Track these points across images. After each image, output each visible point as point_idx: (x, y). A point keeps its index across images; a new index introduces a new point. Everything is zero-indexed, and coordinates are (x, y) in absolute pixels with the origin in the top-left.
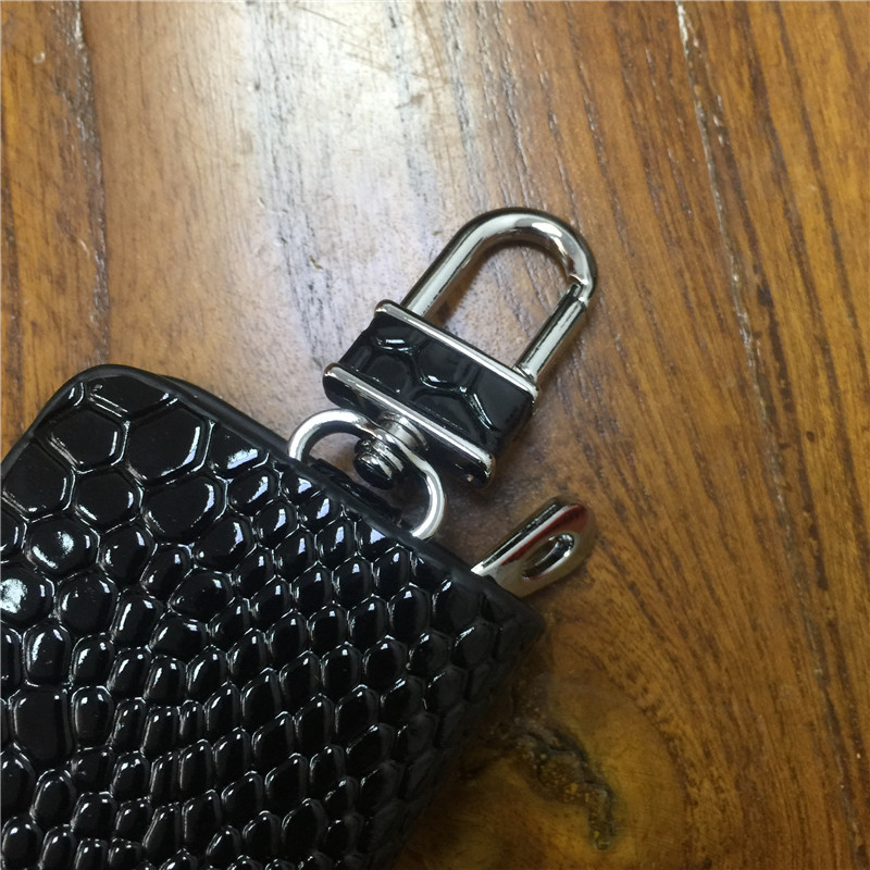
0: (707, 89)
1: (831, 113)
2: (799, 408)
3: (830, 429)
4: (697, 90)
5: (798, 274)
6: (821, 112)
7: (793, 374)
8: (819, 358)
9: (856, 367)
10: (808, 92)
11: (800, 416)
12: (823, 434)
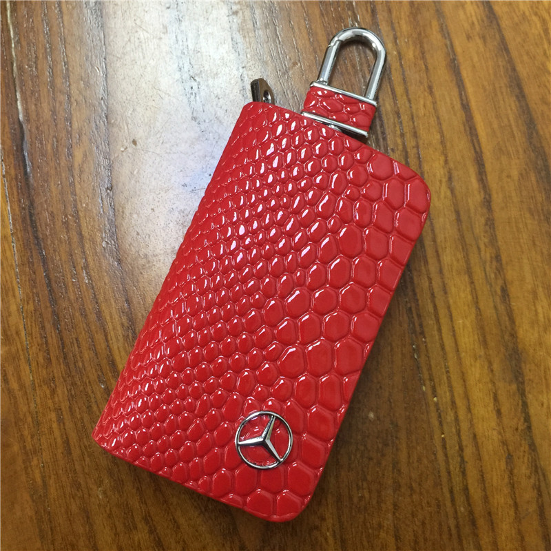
0: (354, 12)
1: (403, 22)
2: (388, 139)
3: (400, 147)
4: (350, 13)
5: (389, 87)
6: (398, 23)
7: (386, 126)
8: (396, 119)
9: (411, 123)
10: (394, 15)
11: (389, 143)
12: (398, 149)
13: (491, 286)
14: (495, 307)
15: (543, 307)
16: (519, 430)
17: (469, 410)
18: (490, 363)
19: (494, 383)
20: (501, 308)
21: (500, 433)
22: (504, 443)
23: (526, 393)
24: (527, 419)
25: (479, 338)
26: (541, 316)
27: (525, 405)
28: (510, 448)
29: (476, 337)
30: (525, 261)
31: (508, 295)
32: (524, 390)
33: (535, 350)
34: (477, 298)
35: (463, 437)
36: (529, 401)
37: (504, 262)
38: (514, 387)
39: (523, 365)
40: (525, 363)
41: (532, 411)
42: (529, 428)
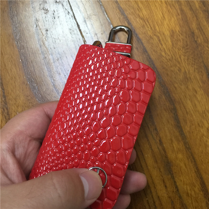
13: (155, 140)
14: (158, 148)
15: (175, 145)
16: (174, 192)
17: (155, 188)
18: (160, 169)
19: (162, 176)
20: (160, 148)
21: (168, 194)
22: (169, 197)
23: (175, 178)
24: (177, 187)
25: (154, 160)
26: (175, 148)
27: (175, 182)
28: (172, 199)
29: (153, 160)
30: (166, 129)
31: (162, 143)
32: (173, 177)
33: (175, 161)
34: (151, 145)
35: (154, 198)
36: (176, 180)
37: (158, 130)
38: (170, 176)
39: (171, 167)
40: (172, 166)
41: (178, 184)
42: (178, 190)
